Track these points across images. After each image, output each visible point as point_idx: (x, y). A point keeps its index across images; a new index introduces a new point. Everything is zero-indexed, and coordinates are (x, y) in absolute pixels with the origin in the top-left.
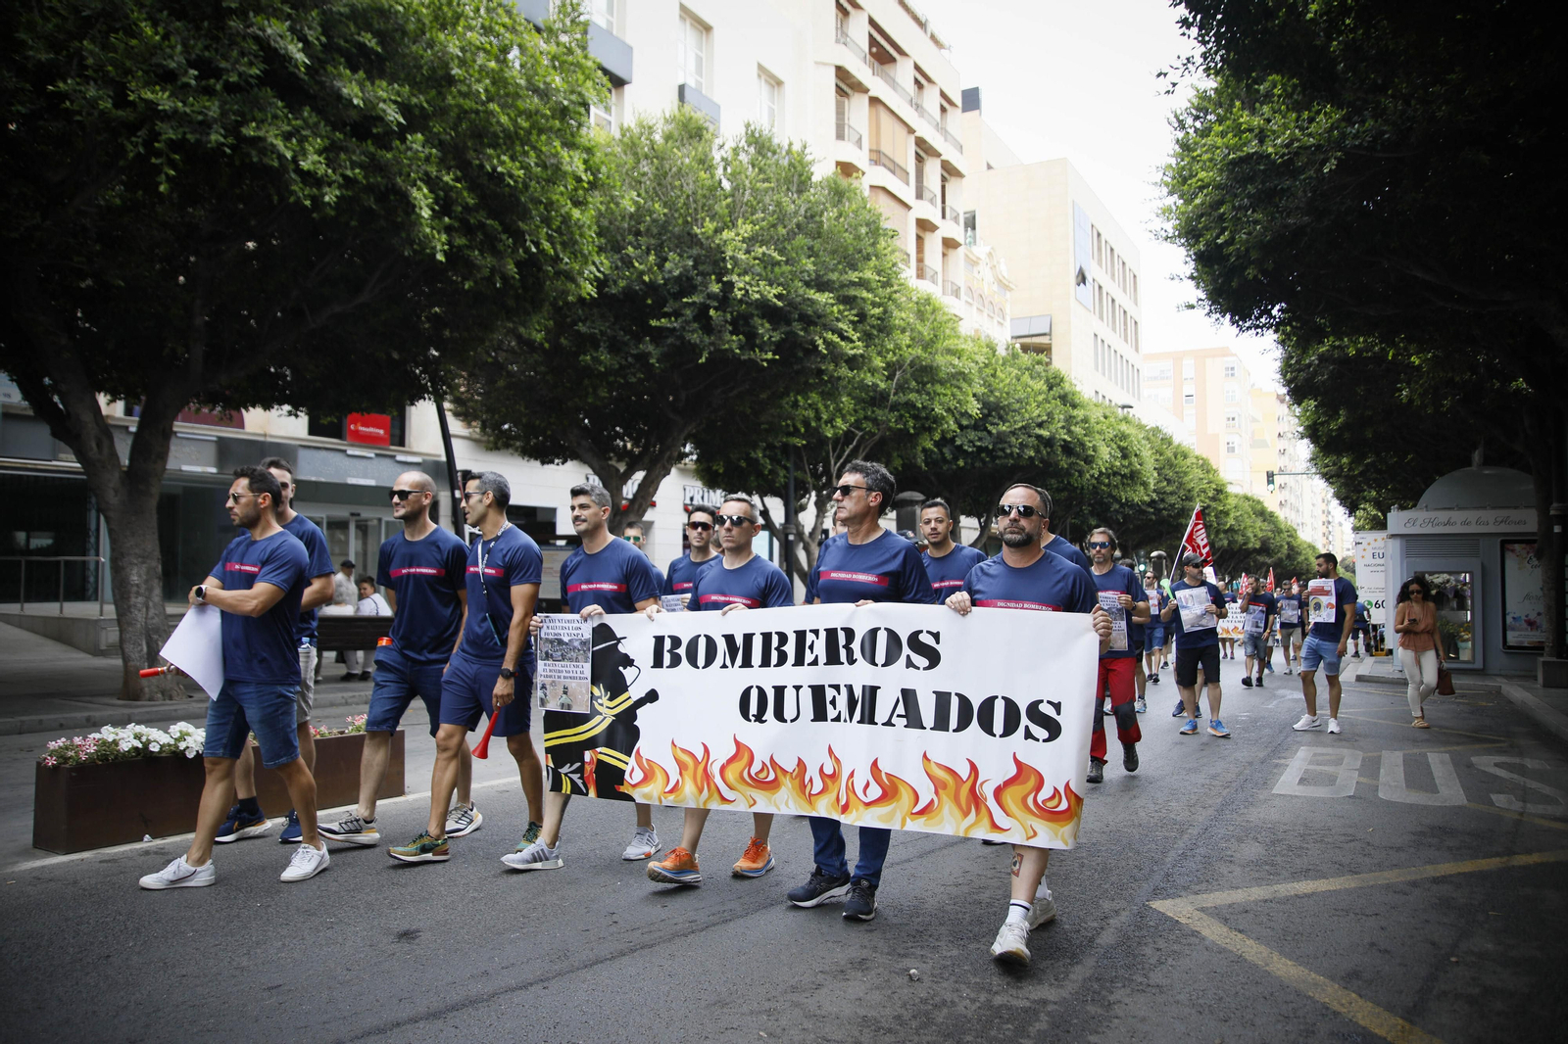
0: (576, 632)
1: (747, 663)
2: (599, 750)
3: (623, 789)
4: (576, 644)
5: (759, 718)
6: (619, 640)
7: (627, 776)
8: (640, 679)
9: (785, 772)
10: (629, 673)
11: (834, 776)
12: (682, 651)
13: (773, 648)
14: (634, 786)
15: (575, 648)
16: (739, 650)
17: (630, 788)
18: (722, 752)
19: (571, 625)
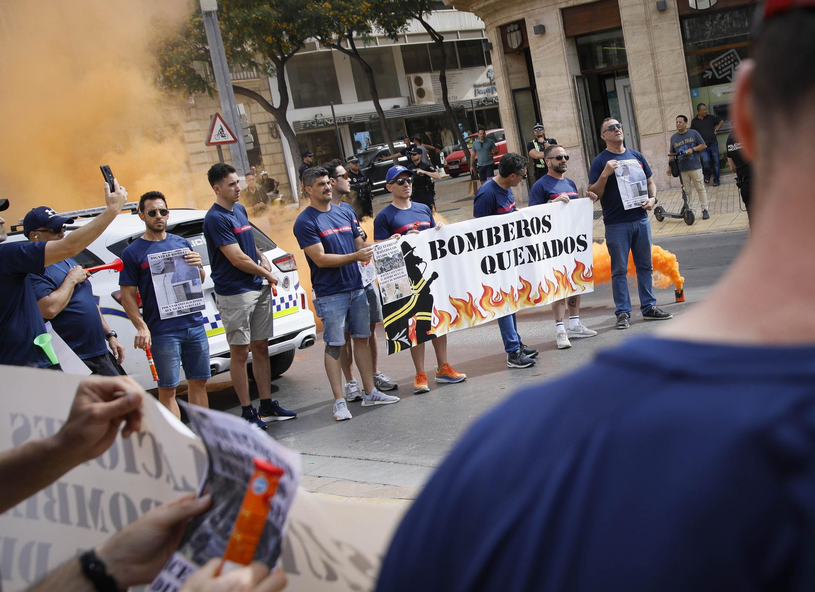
0: (394, 250)
1: (481, 246)
2: (417, 315)
3: (431, 332)
4: (396, 257)
5: (492, 271)
6: (413, 249)
7: (432, 324)
8: (427, 269)
9: (506, 294)
10: (421, 267)
11: (523, 290)
12: (446, 247)
13: (493, 236)
14: (436, 328)
15: (396, 259)
16: (476, 240)
17: (434, 330)
18: (478, 294)
19: (391, 247)
